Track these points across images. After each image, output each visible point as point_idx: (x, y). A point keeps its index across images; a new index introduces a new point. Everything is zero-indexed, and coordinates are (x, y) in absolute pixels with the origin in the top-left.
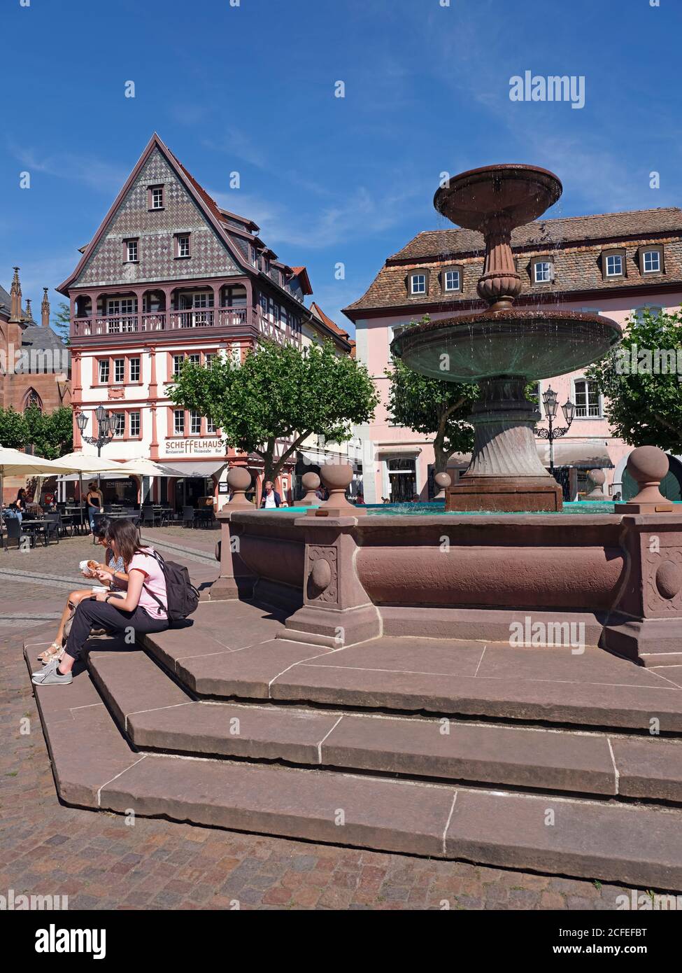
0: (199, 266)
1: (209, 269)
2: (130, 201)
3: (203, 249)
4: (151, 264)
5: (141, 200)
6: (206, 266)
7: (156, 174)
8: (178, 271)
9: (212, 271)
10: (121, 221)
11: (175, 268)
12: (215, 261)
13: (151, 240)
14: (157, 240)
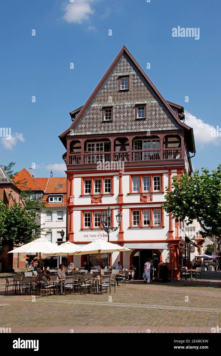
0: (151, 124)
1: (158, 126)
2: (107, 85)
3: (154, 114)
4: (120, 122)
5: (114, 84)
6: (156, 124)
7: (124, 69)
8: (138, 127)
9: (159, 127)
10: (101, 96)
11: (136, 125)
12: (162, 121)
13: (120, 108)
14: (124, 108)
